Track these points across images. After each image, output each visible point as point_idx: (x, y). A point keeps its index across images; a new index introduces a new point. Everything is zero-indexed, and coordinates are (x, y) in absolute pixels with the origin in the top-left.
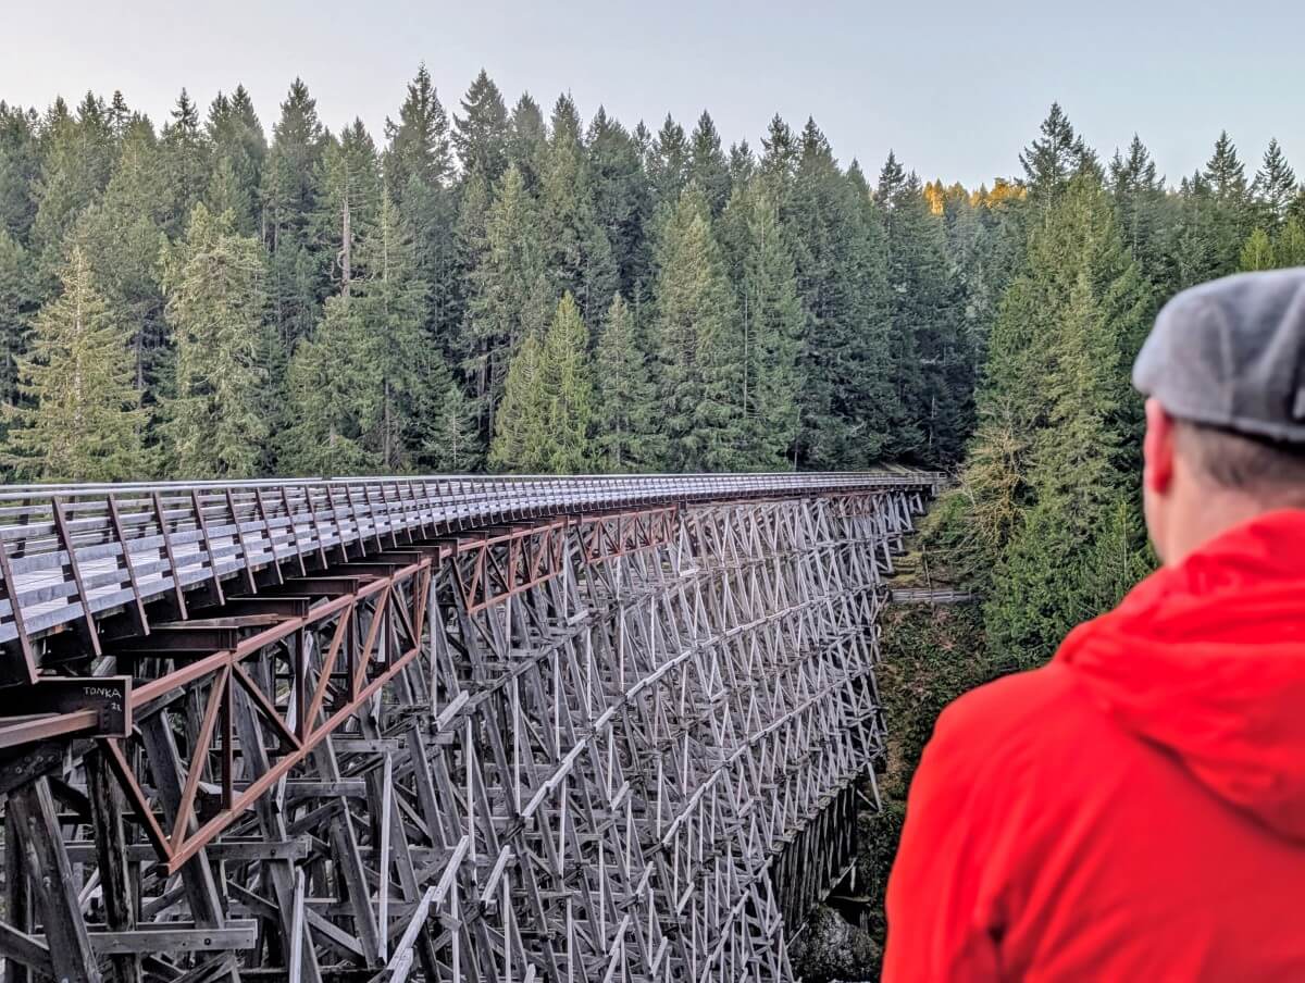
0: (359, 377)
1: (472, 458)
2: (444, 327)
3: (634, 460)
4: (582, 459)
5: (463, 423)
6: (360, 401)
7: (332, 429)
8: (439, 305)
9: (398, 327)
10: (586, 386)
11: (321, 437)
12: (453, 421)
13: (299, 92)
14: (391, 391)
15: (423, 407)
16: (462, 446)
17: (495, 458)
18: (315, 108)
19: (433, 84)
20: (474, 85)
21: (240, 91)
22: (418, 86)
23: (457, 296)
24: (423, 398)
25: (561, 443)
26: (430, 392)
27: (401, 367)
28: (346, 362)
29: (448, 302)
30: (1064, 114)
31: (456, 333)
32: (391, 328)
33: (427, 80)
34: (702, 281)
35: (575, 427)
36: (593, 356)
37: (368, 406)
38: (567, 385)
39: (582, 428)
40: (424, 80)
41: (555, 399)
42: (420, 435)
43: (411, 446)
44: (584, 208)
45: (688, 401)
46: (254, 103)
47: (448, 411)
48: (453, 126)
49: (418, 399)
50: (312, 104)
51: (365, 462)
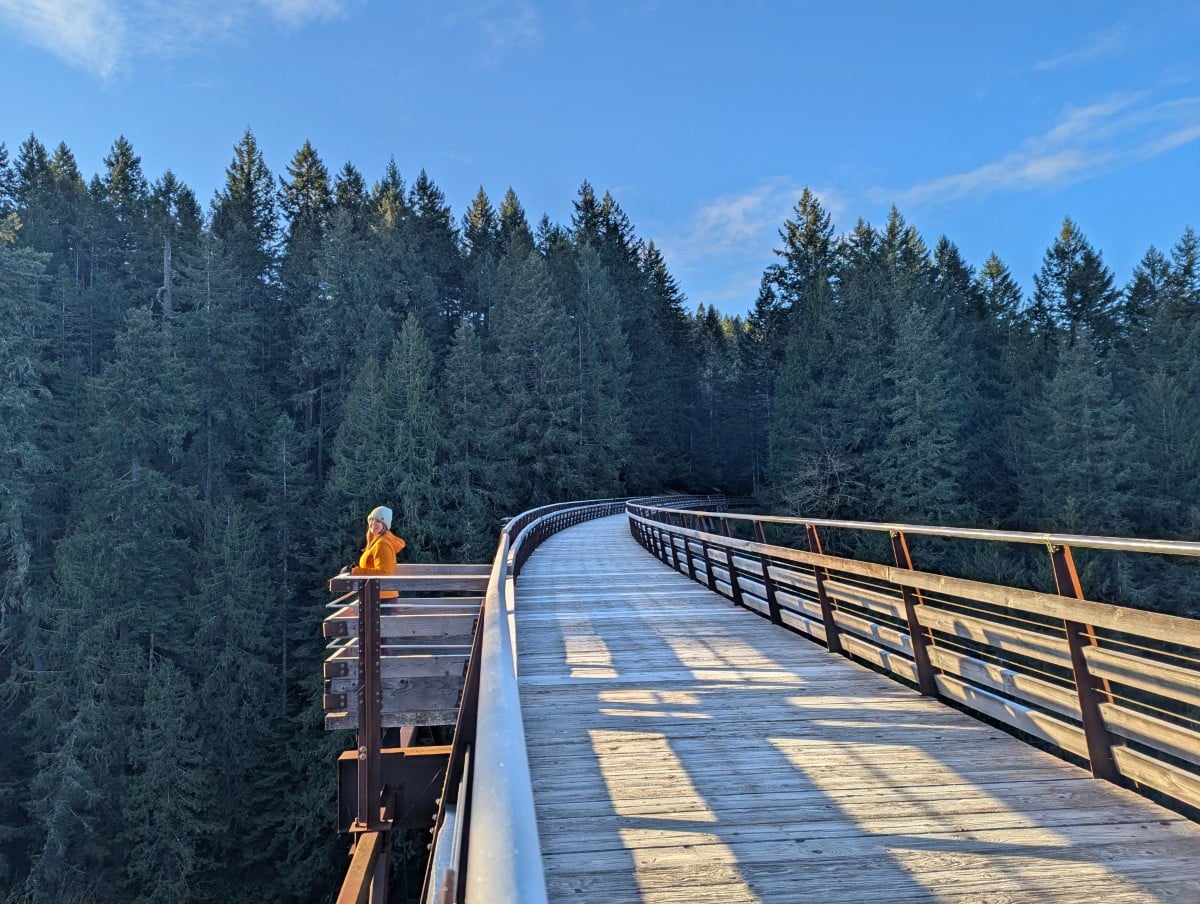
0: (168, 399)
1: (305, 491)
2: (271, 366)
3: (485, 487)
4: (431, 488)
5: (295, 453)
6: (169, 426)
7: (135, 459)
8: (266, 344)
9: (221, 357)
10: (434, 411)
11: (120, 469)
12: (283, 450)
13: (124, 149)
14: (214, 420)
15: (249, 440)
16: (293, 477)
17: (333, 488)
18: (140, 165)
19: (259, 147)
20: (299, 153)
21: (63, 147)
22: (245, 148)
23: (285, 336)
24: (249, 431)
25: (407, 470)
26: (258, 425)
27: (225, 400)
28: (151, 381)
29: (275, 341)
30: (814, 198)
31: (284, 370)
32: (214, 359)
33: (254, 143)
34: (543, 312)
35: (422, 454)
36: (438, 380)
37: (179, 432)
38: (413, 408)
39: (431, 454)
40: (250, 145)
41: (401, 424)
42: (246, 468)
43: (235, 480)
44: (412, 254)
45: (534, 428)
46: (77, 159)
47: (277, 440)
48: (279, 187)
49: (243, 432)
50: (138, 161)
51: (176, 498)
